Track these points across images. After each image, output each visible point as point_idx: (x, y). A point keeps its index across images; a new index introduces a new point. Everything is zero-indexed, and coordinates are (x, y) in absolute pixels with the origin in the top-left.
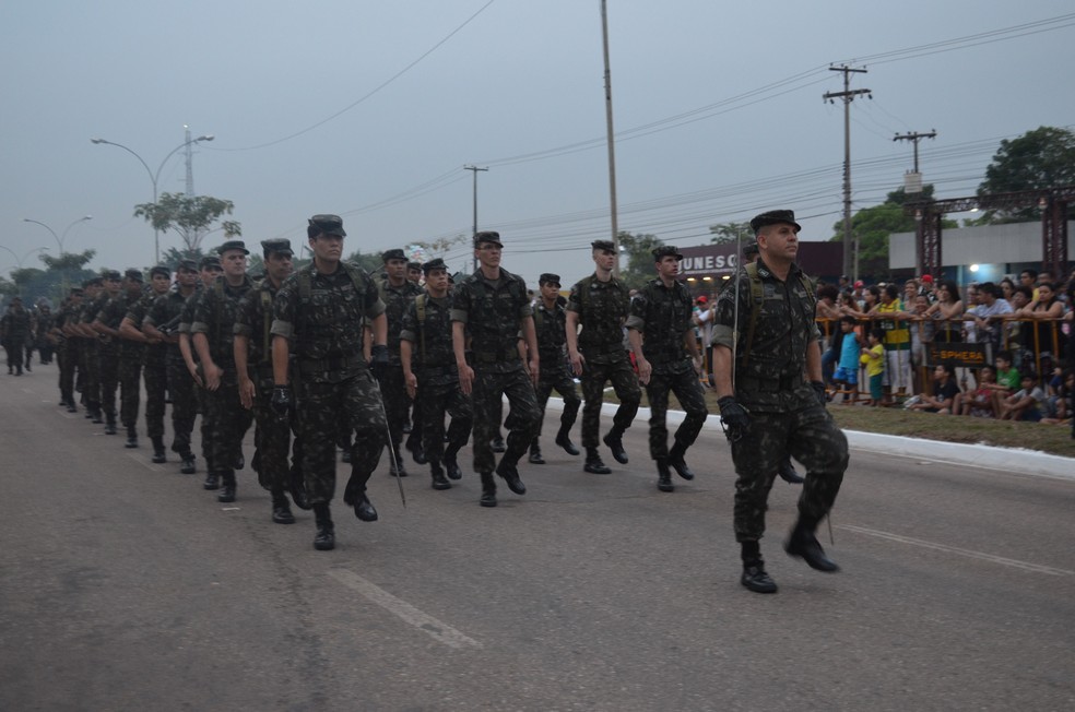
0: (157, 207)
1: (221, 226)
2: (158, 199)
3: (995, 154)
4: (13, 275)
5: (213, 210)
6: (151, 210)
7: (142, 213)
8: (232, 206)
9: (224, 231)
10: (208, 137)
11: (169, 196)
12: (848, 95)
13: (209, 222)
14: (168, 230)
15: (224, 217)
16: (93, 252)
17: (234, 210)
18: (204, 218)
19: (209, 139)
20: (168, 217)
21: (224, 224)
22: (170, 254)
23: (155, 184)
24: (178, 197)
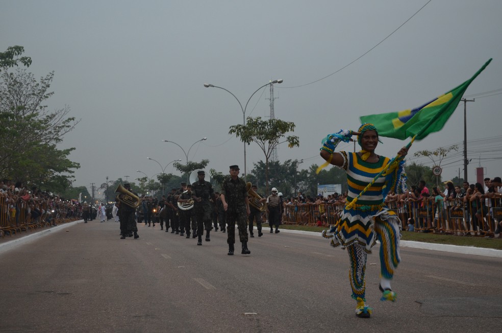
0: (244, 128)
1: (286, 139)
2: (246, 123)
4: (159, 178)
5: (282, 129)
6: (240, 129)
7: (234, 131)
8: (293, 125)
9: (288, 143)
10: (278, 81)
11: (252, 120)
13: (279, 137)
14: (251, 143)
15: (289, 134)
16: (208, 162)
18: (275, 134)
19: (280, 82)
20: (251, 134)
21: (288, 138)
22: (259, 165)
23: (244, 113)
24: (257, 120)
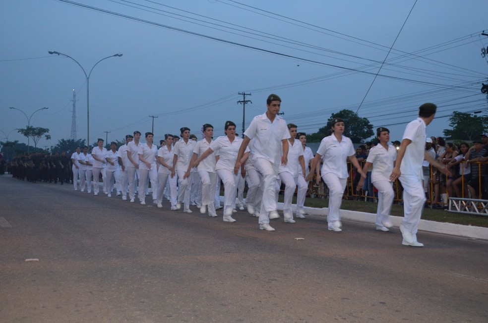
3: (329, 118)
5: (43, 132)
9: (46, 138)
12: (245, 102)
13: (41, 135)
14: (29, 137)
15: (46, 134)
17: (49, 132)
